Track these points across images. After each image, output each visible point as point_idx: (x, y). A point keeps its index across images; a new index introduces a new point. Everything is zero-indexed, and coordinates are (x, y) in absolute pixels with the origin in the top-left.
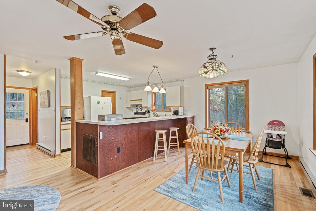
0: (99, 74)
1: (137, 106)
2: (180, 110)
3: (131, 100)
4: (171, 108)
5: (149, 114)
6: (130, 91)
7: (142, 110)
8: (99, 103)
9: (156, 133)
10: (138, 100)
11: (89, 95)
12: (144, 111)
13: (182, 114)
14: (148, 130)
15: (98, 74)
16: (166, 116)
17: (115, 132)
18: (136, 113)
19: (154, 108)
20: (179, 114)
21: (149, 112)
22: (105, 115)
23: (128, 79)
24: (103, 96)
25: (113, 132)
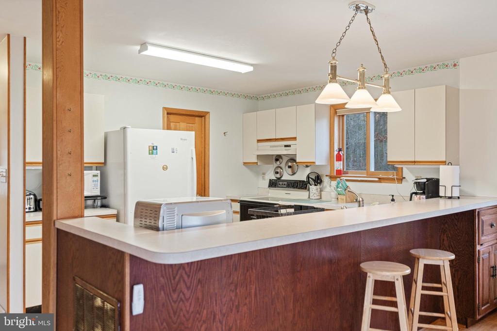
0: (151, 51)
1: (278, 158)
2: (447, 177)
3: (259, 141)
4: (405, 170)
5: (318, 187)
6: (256, 111)
7: (294, 174)
8: (153, 149)
9: (363, 276)
10: (283, 139)
11: (123, 126)
12: (301, 175)
13: (456, 193)
14: (330, 261)
15: (146, 49)
16: (393, 200)
17: (199, 281)
18: (273, 184)
19: (339, 165)
20: (442, 193)
21: (318, 180)
22: (161, 205)
23: (251, 69)
24: (169, 128)
25: (188, 281)
